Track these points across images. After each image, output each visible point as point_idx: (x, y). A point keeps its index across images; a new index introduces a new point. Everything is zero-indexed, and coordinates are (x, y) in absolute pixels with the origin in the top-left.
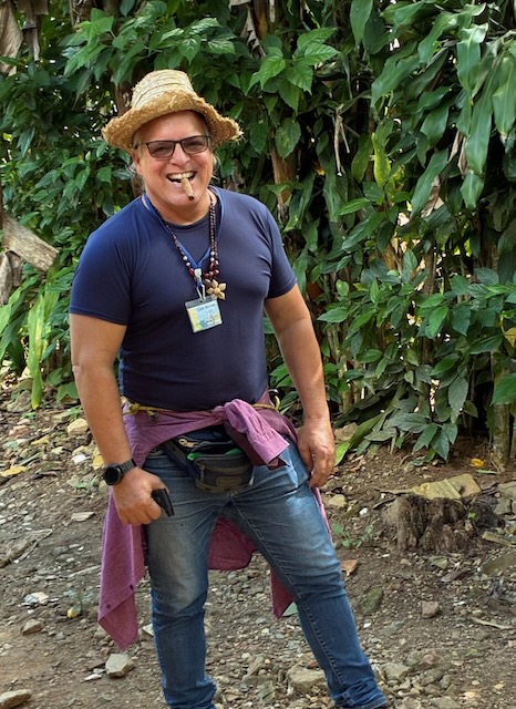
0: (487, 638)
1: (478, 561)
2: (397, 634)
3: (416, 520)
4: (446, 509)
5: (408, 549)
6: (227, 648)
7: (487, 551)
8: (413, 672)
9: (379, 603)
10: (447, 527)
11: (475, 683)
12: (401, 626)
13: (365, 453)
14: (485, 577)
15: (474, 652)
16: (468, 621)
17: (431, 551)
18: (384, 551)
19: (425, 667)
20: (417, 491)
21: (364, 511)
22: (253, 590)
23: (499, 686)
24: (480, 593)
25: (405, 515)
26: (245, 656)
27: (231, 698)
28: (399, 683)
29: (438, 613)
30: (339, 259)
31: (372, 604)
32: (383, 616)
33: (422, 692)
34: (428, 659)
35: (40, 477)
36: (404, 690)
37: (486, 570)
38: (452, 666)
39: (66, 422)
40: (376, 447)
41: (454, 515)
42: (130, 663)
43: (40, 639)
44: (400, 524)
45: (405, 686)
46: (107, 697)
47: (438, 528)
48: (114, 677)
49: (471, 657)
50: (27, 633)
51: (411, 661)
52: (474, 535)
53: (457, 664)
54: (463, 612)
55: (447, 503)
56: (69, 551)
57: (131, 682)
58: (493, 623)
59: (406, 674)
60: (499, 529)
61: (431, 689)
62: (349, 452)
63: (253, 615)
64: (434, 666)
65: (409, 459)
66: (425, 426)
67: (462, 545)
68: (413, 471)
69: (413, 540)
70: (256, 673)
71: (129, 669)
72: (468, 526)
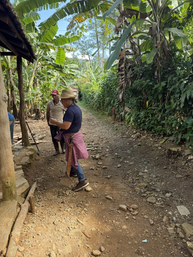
0: (171, 174)
1: (176, 161)
2: (158, 170)
3: (169, 153)
4: (174, 152)
5: (167, 157)
6: (134, 167)
7: (178, 160)
8: (156, 177)
9: (158, 165)
10: (173, 155)
11: (165, 181)
12: (159, 169)
13: (167, 142)
14: (176, 164)
15: (168, 176)
16: (170, 171)
17: (170, 158)
18: (164, 157)
19: (158, 177)
20: (171, 149)
21: (163, 150)
22: (142, 159)
23: (168, 183)
24: (174, 166)
25: (167, 152)
26: (135, 168)
27: (130, 174)
28: (154, 178)
29: (166, 168)
30: (166, 114)
31: (157, 165)
32: (158, 167)
33: (156, 181)
34: (159, 176)
35: (127, 138)
36: (154, 180)
37: (176, 163)
38: (163, 178)
39: (134, 131)
40: (169, 141)
41: (175, 153)
42: (121, 166)
43: (114, 159)
44: (167, 153)
45: (154, 179)
46: (115, 170)
47: (172, 155)
48: (118, 167)
49: (167, 177)
50: (112, 158)
51: (157, 175)
52: (177, 157)
53: (164, 177)
54: (170, 169)
55: (174, 151)
56: (124, 148)
57: (119, 169)
58: (173, 172)
59: (155, 177)
60: (181, 157)
61: (157, 181)
62: (165, 141)
63: (140, 163)
64: (160, 177)
65: (173, 143)
66: (176, 139)
67: (174, 158)
68: (173, 145)
69: (168, 156)
70: (135, 172)
71: (120, 167)
72: (176, 156)
